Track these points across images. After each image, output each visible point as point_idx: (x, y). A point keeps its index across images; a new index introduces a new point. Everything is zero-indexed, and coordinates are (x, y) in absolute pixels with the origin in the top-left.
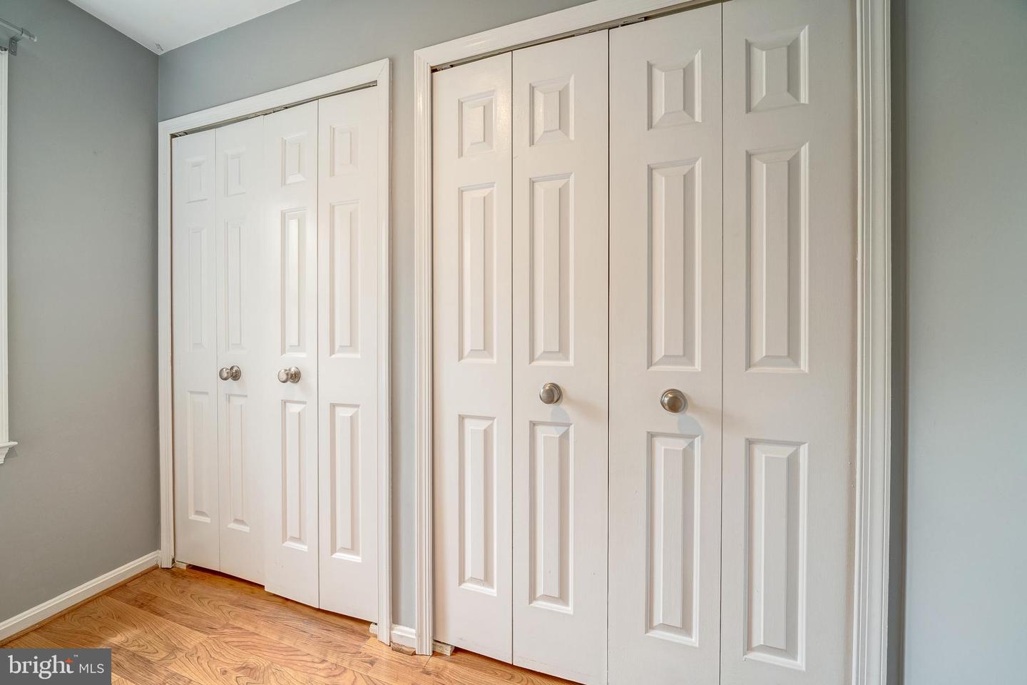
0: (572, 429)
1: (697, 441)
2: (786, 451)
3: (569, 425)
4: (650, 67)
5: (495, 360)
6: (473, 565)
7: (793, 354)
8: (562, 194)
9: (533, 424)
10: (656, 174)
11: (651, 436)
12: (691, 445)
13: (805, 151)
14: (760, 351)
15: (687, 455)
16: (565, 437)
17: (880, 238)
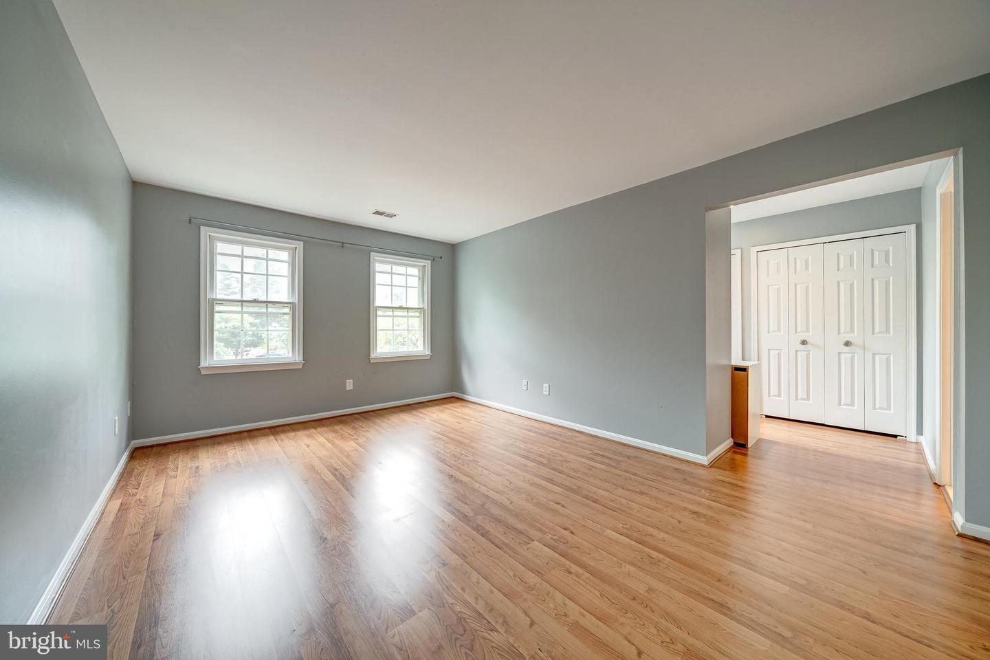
0: (811, 352)
1: (856, 354)
2: (885, 356)
3: (810, 351)
4: (838, 254)
5: (782, 333)
6: (774, 391)
7: (888, 331)
8: (807, 288)
9: (797, 351)
10: (841, 283)
11: (840, 353)
12: (854, 356)
13: (891, 278)
14: (877, 330)
15: (852, 359)
16: (809, 354)
17: (913, 309)
